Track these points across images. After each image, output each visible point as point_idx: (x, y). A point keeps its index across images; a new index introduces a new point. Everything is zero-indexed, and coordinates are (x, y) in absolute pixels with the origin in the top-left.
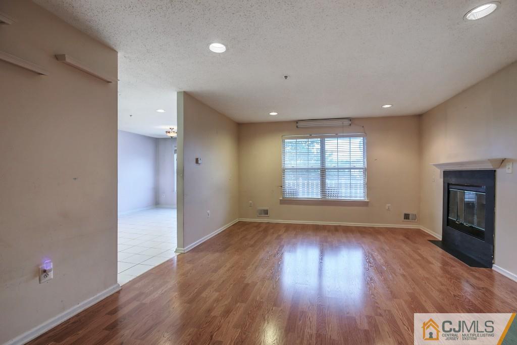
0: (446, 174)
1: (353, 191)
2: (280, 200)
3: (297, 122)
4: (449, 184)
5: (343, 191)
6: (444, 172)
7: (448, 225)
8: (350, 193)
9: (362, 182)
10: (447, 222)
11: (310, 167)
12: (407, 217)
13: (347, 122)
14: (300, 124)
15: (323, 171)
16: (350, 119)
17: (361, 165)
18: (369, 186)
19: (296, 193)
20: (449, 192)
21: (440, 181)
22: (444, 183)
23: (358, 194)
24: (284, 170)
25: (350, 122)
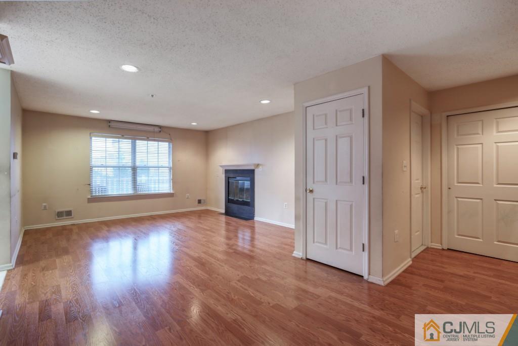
0: (227, 171)
1: (160, 186)
2: (89, 198)
3: (110, 121)
4: (229, 178)
5: (153, 186)
6: (226, 170)
7: (228, 202)
8: (159, 187)
9: (168, 178)
10: (229, 201)
11: (121, 165)
12: (200, 202)
13: (157, 129)
14: (112, 124)
15: (134, 169)
16: (160, 127)
17: (167, 165)
18: (175, 181)
19: (105, 189)
20: (229, 182)
21: (223, 176)
22: (226, 177)
23: (165, 187)
24: (91, 168)
25: (160, 130)
